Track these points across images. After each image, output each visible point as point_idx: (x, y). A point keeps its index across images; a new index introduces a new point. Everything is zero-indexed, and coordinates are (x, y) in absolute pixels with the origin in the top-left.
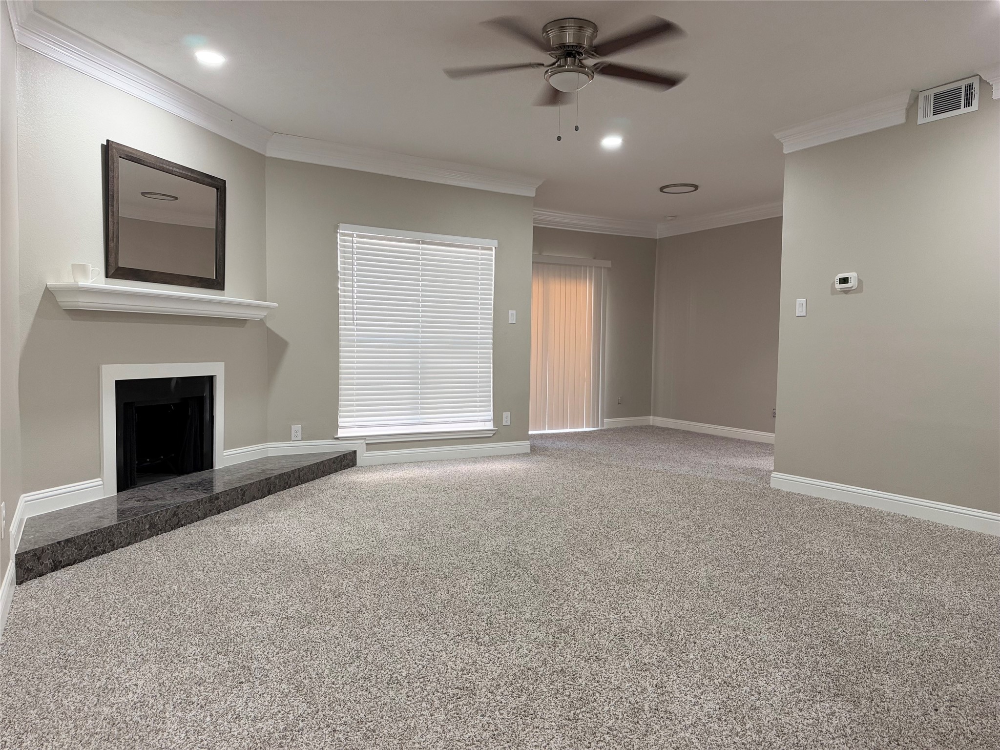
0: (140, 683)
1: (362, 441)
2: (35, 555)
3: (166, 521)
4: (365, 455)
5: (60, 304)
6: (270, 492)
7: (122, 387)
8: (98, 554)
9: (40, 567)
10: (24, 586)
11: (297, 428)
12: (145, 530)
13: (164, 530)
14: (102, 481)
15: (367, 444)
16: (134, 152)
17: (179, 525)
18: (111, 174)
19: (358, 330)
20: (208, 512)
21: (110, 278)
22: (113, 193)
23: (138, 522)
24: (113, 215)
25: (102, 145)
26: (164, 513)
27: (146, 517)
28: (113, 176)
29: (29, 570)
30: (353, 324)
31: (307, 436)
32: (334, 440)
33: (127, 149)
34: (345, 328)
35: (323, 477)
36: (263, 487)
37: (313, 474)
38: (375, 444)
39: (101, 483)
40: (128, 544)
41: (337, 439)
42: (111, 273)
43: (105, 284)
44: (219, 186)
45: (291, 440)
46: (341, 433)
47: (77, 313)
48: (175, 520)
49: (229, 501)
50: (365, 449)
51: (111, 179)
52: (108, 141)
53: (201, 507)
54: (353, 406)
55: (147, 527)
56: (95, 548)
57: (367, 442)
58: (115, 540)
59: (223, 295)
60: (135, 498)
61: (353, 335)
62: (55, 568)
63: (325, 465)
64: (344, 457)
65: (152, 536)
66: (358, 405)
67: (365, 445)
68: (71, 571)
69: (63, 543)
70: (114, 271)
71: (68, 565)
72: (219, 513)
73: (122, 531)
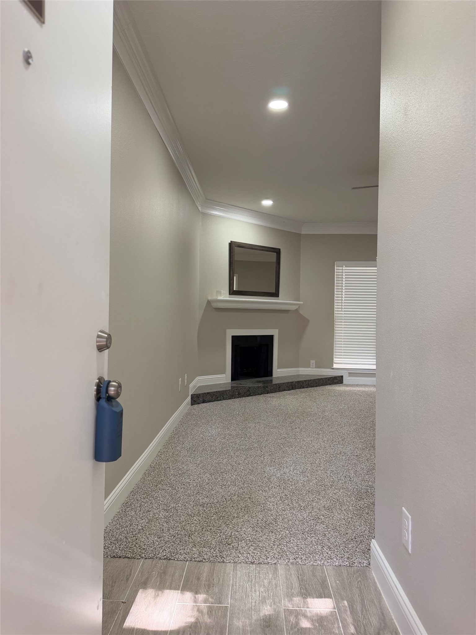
0: (214, 432)
1: (346, 371)
2: (197, 396)
3: (245, 393)
4: (348, 379)
5: (213, 306)
6: (292, 389)
7: (235, 338)
8: (218, 400)
9: (199, 401)
10: (193, 406)
11: (313, 362)
12: (236, 395)
13: (243, 396)
14: (226, 375)
15: (349, 373)
16: (241, 244)
17: (249, 395)
18: (232, 254)
19: (344, 314)
20: (263, 392)
21: (231, 295)
22: (232, 261)
23: (234, 391)
24: (232, 270)
25: (229, 243)
26: (244, 389)
27: (237, 389)
28: (232, 255)
29: (195, 401)
30: (342, 311)
31: (317, 366)
32: (331, 369)
33: (238, 243)
34: (338, 313)
35: (322, 386)
36: (289, 386)
37: (316, 384)
38: (354, 373)
39: (225, 376)
40: (230, 399)
41: (333, 369)
42: (231, 293)
43: (229, 298)
44: (277, 252)
45: (310, 368)
46: (335, 366)
47: (218, 309)
48: (248, 393)
49: (273, 389)
50: (348, 376)
51: (232, 256)
52: (231, 241)
53: (260, 389)
54: (341, 352)
55: (237, 393)
56: (217, 398)
57: (349, 372)
58: (225, 396)
59: (279, 300)
60: (236, 383)
61: (342, 317)
62: (203, 402)
63: (323, 380)
64: (335, 378)
65: (239, 398)
66: (344, 352)
67: (348, 373)
68: (208, 404)
69: (206, 394)
70: (232, 292)
71: (208, 402)
72: (268, 393)
73: (227, 393)
